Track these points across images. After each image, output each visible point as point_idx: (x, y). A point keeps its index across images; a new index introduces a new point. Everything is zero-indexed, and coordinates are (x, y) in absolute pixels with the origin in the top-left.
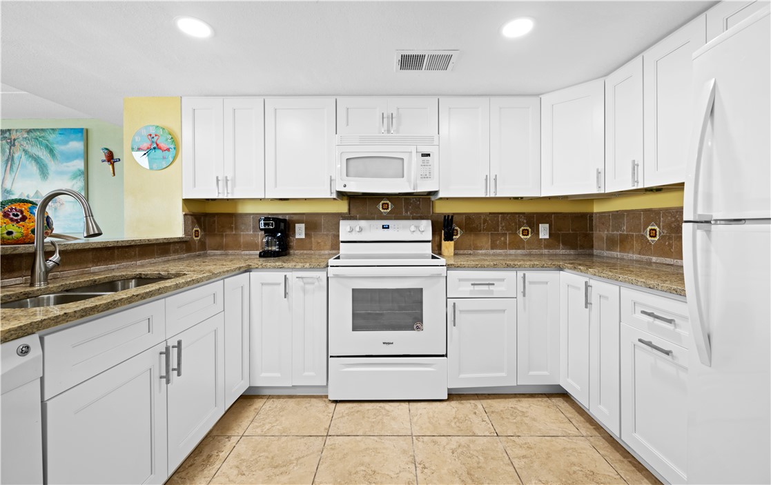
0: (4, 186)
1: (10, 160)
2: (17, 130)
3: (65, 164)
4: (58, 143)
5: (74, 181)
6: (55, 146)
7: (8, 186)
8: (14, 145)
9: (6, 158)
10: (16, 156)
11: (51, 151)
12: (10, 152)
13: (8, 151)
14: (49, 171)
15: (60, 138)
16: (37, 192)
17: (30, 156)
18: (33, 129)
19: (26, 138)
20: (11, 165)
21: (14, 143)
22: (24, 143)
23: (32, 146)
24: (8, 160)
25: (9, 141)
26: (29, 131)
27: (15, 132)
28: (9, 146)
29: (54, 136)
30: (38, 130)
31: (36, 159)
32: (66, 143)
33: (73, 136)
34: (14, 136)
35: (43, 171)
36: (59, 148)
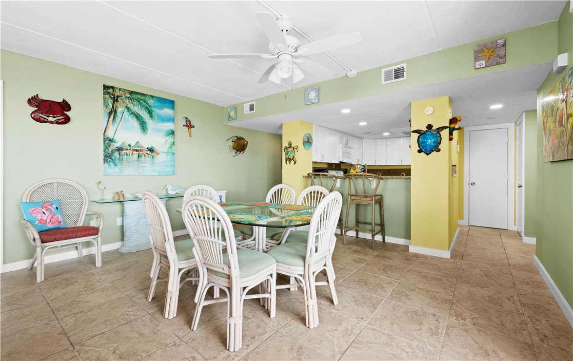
0: (106, 134)
1: (113, 113)
2: (120, 89)
3: (161, 124)
4: (155, 107)
5: (168, 138)
6: (153, 109)
7: (110, 134)
8: (117, 101)
9: (109, 111)
10: (120, 110)
11: (150, 113)
12: (113, 106)
13: (111, 105)
14: (148, 127)
15: (157, 104)
16: (137, 143)
17: (132, 113)
18: (135, 92)
19: (128, 98)
20: (114, 117)
21: (117, 99)
22: (127, 101)
23: (134, 105)
24: (110, 113)
25: (112, 96)
26: (132, 93)
27: (118, 90)
28: (112, 102)
29: (153, 101)
30: (139, 93)
31: (138, 117)
32: (162, 108)
33: (167, 105)
34: (117, 93)
35: (143, 126)
36: (157, 111)
